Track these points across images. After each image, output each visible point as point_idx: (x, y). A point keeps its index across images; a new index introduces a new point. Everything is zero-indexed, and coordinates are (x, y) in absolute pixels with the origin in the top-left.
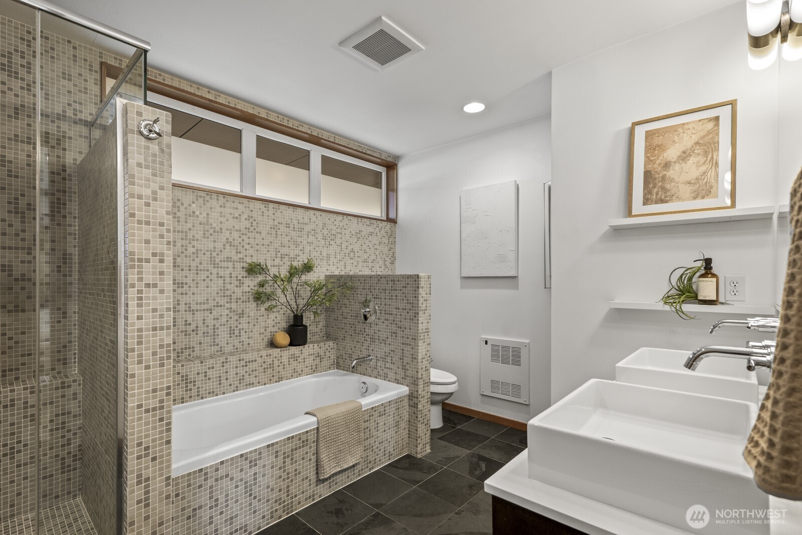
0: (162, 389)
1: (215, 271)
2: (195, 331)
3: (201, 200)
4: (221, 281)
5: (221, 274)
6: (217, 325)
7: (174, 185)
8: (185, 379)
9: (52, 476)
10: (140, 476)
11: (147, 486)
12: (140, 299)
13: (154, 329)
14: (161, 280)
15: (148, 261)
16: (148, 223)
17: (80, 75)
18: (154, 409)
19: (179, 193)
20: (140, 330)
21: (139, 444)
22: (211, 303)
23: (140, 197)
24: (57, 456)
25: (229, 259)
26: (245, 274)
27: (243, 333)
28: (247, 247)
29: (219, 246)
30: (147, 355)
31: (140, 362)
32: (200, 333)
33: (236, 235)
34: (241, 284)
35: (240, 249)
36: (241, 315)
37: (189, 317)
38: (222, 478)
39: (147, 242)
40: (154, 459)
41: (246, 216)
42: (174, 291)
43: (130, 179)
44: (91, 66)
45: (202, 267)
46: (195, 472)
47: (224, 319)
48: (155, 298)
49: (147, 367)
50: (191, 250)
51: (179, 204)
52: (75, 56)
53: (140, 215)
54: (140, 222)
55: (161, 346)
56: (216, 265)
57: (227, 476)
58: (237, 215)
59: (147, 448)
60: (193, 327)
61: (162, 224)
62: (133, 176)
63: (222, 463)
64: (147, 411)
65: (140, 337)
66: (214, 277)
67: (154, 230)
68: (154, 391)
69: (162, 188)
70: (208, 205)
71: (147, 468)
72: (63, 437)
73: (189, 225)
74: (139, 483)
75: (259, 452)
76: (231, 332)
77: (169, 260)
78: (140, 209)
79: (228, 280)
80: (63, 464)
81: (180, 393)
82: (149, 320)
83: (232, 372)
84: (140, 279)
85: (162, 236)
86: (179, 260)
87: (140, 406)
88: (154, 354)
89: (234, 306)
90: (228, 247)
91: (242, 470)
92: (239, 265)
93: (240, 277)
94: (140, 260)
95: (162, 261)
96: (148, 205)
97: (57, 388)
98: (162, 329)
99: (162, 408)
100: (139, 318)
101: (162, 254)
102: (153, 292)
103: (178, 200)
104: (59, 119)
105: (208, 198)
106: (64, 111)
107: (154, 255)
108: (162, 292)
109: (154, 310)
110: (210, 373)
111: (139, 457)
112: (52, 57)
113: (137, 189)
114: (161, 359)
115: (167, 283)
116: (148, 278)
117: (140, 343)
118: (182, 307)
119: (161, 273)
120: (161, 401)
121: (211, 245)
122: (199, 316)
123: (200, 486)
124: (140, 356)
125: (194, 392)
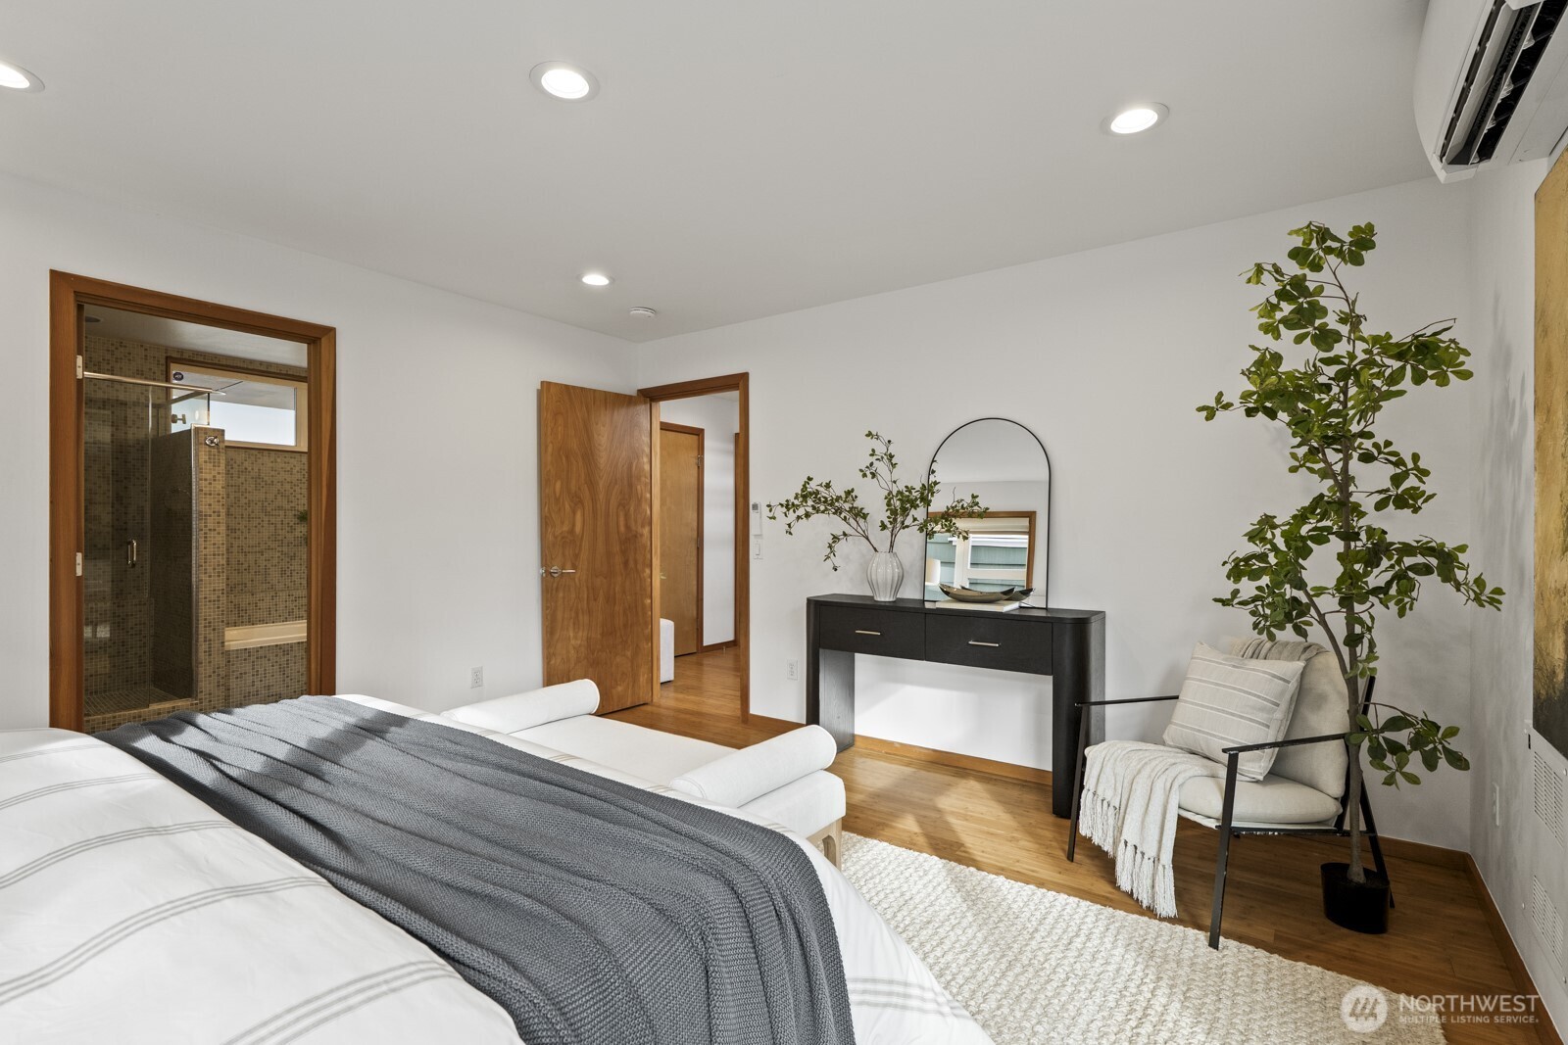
0: (219, 590)
1: (266, 519)
2: (248, 569)
3: (253, 458)
4: (272, 528)
5: (273, 520)
6: (269, 566)
7: (226, 447)
8: (237, 607)
9: (132, 667)
10: (205, 637)
11: (210, 644)
12: (206, 537)
13: (214, 555)
14: (219, 527)
15: (210, 516)
16: (210, 494)
17: (150, 369)
18: (214, 601)
19: (231, 453)
20: (206, 555)
21: (205, 619)
22: (263, 547)
23: (206, 480)
24: (136, 654)
25: (280, 508)
26: (297, 521)
27: (294, 574)
28: (299, 496)
29: (271, 497)
30: (210, 569)
31: (205, 573)
32: (252, 572)
33: (287, 486)
34: (292, 530)
35: (292, 498)
36: (293, 558)
37: (242, 558)
38: (261, 658)
39: (210, 505)
40: (214, 630)
41: (297, 469)
42: (228, 535)
43: (200, 470)
44: (158, 361)
45: (253, 515)
46: (241, 650)
47: (275, 561)
48: (214, 537)
49: (210, 576)
50: (244, 501)
51: (231, 462)
52: (146, 356)
53: (206, 490)
54: (205, 494)
55: (218, 565)
56: (267, 514)
57: (265, 657)
58: (289, 469)
59: (210, 623)
60: (245, 566)
61: (219, 494)
62: (201, 469)
63: (261, 647)
64: (210, 601)
65: (205, 559)
66: (265, 524)
67: (214, 498)
68: (214, 590)
69: (219, 473)
70: (260, 461)
71: (210, 634)
72: (140, 640)
73: (242, 479)
74: (205, 641)
75: (291, 646)
76: (283, 572)
77: (223, 512)
78: (205, 487)
79: (279, 526)
80: (140, 660)
81: (233, 618)
82: (211, 549)
83: (281, 606)
84: (206, 526)
85: (219, 501)
86: (232, 510)
87: (205, 598)
88: (214, 569)
89: (285, 549)
90: (279, 497)
91: (277, 656)
92: (290, 514)
93: (291, 524)
94: (205, 516)
95: (219, 516)
96: (210, 484)
97: (136, 605)
98: (219, 555)
99: (219, 601)
100: (205, 548)
101: (219, 512)
102: (212, 534)
103: (232, 460)
104: (134, 405)
105: (259, 455)
106: (138, 399)
107: (214, 512)
108: (219, 533)
109: (214, 544)
110: (260, 604)
111: (205, 627)
112: (130, 360)
113: (204, 476)
114: (219, 572)
115: (223, 528)
116: (210, 525)
117: (205, 562)
118: (235, 549)
119: (218, 523)
120: (218, 597)
121: (263, 497)
122: (251, 557)
123: (245, 660)
124: (205, 569)
125: (245, 619)
